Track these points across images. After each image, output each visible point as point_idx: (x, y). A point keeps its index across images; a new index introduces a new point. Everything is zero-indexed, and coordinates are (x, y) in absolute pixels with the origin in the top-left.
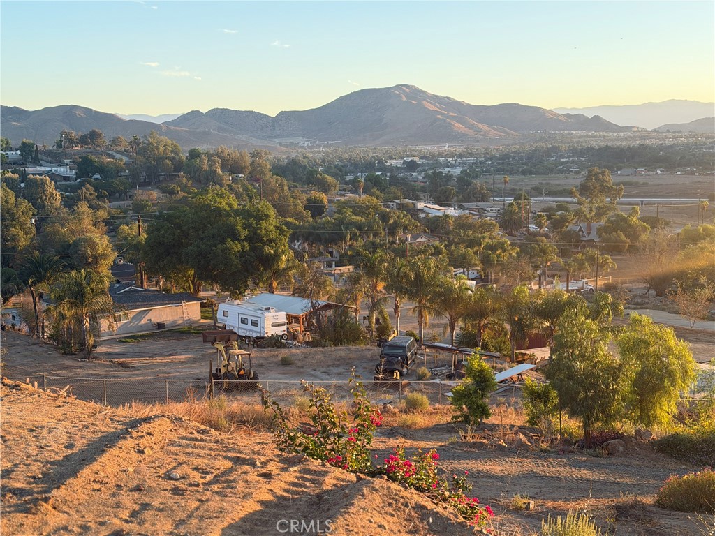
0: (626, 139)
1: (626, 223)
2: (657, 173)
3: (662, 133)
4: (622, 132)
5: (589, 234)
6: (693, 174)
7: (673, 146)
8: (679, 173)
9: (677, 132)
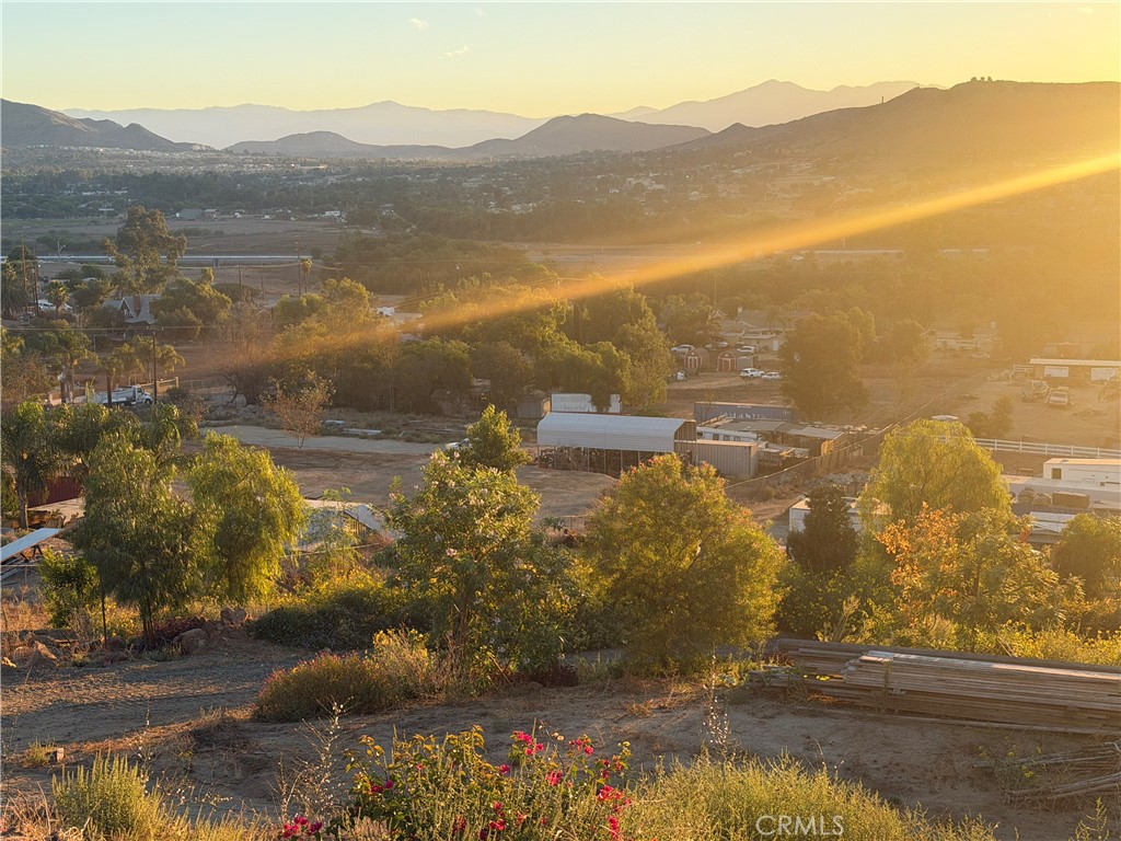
0: (183, 163)
1: (195, 294)
2: (235, 217)
3: (238, 154)
4: (177, 151)
5: (138, 312)
6: (287, 218)
7: (254, 176)
8: (267, 217)
9: (260, 155)
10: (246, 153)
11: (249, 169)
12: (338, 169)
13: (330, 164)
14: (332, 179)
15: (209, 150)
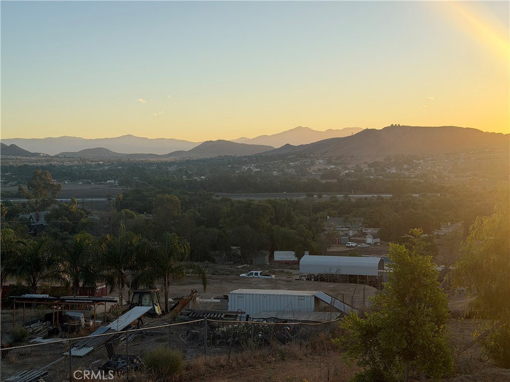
0: (36, 161)
1: (68, 211)
3: (61, 158)
4: (33, 156)
5: (38, 220)
6: (90, 183)
7: (71, 166)
8: (80, 183)
9: (71, 158)
10: (65, 157)
11: (67, 164)
12: (108, 163)
13: (104, 162)
14: (106, 168)
15: (48, 156)
